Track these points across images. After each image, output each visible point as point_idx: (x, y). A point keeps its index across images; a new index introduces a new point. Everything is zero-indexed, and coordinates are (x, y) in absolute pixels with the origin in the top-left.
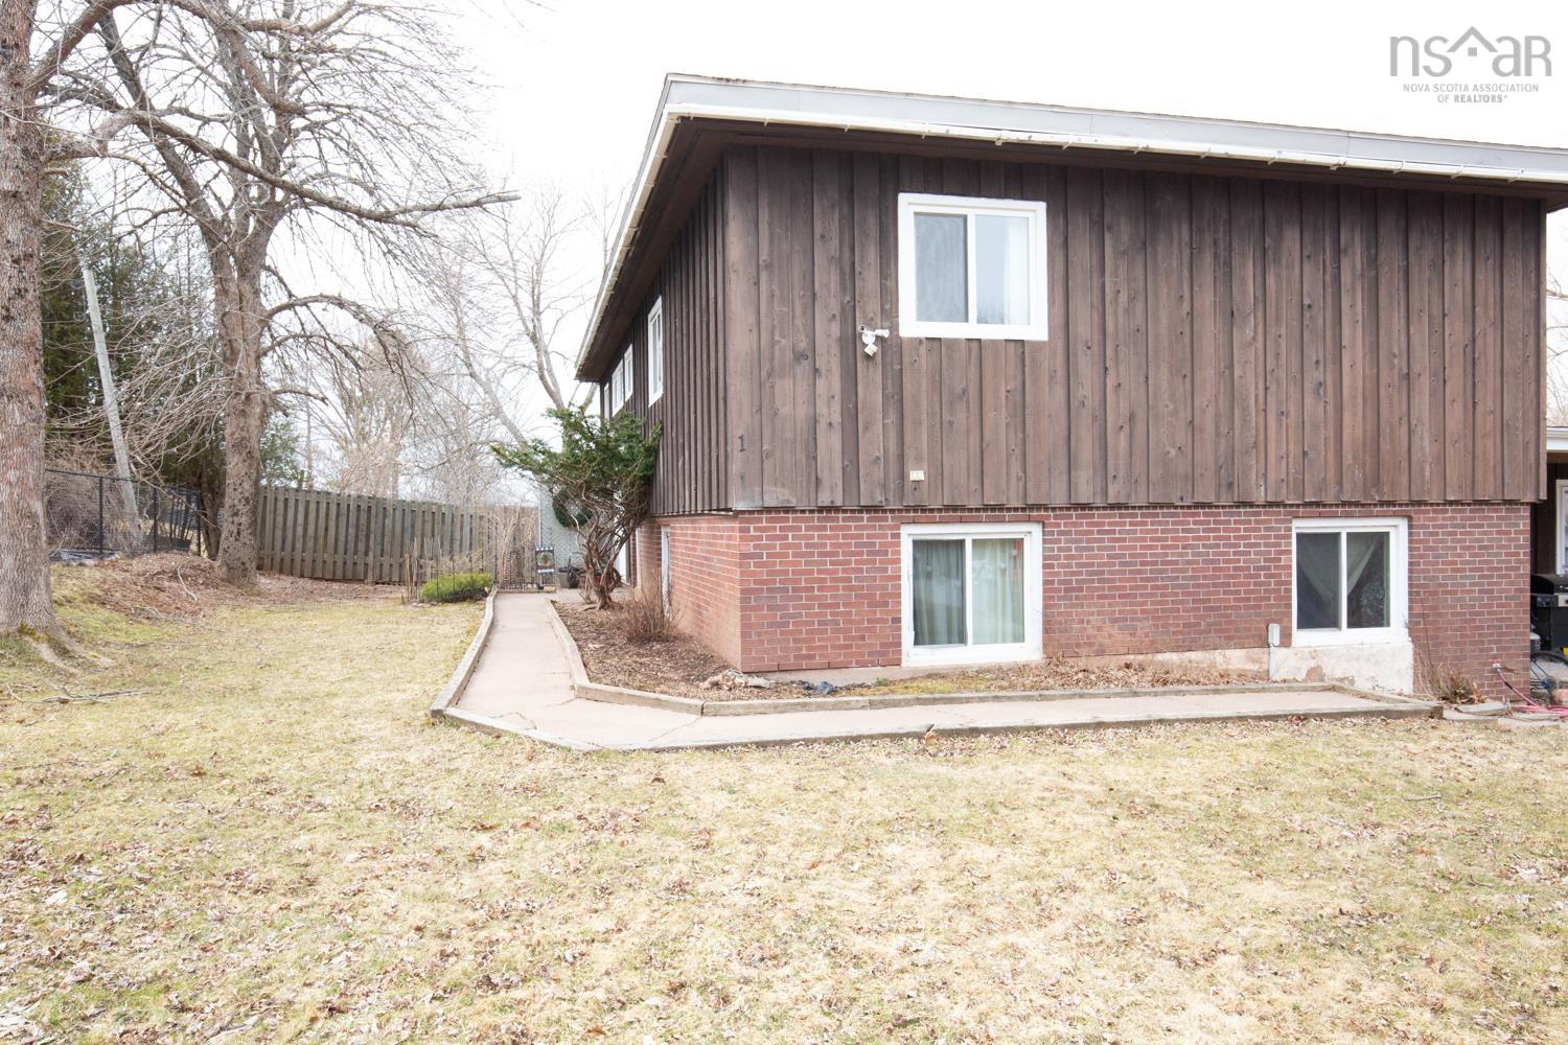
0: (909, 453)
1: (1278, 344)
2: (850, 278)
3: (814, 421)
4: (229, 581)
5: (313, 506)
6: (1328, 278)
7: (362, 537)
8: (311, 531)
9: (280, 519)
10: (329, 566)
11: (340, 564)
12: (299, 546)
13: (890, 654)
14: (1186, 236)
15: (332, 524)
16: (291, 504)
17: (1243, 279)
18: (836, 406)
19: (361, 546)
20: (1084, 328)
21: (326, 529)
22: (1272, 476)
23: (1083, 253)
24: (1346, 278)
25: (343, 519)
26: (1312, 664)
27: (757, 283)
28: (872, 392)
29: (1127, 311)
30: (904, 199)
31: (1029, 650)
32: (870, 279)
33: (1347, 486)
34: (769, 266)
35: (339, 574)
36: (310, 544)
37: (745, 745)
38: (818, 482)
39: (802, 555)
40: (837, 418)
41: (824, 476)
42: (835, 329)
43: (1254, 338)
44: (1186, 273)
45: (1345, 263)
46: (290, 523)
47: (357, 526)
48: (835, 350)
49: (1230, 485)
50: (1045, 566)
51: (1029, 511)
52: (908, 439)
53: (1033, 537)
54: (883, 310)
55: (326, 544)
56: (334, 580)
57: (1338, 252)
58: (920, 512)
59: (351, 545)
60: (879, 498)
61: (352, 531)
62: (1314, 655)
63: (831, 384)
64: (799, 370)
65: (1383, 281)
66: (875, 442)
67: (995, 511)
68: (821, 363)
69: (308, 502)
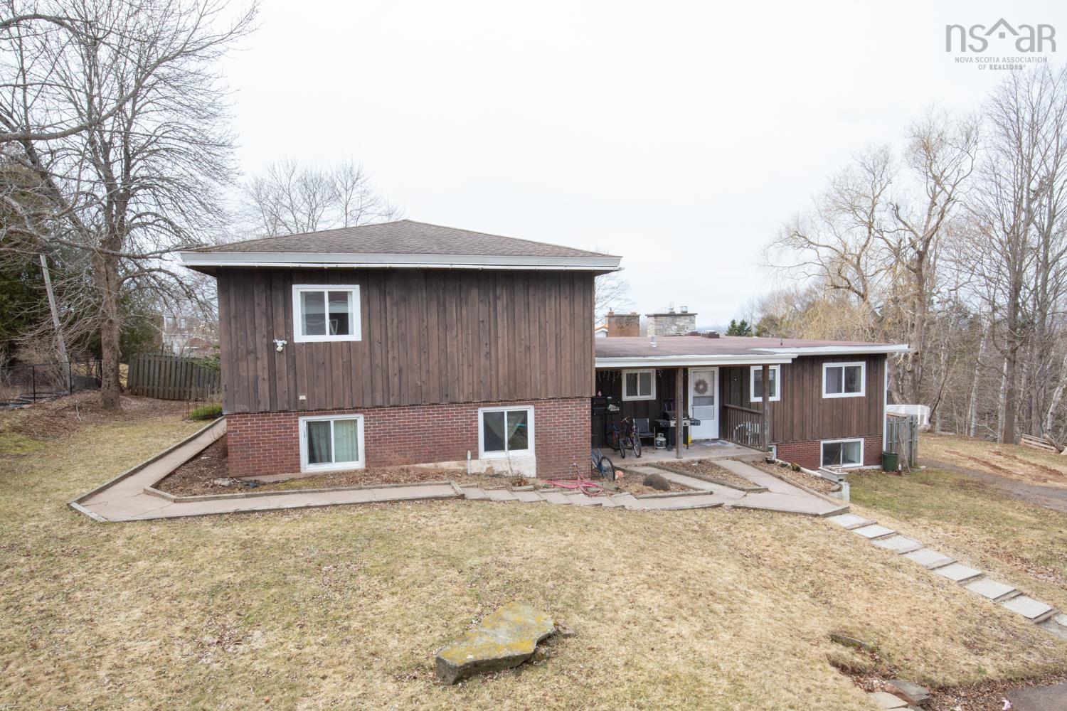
0: (299, 389)
1: (467, 338)
2: (270, 320)
3: (257, 378)
4: (105, 408)
5: (163, 363)
6: (491, 309)
7: (188, 378)
8: (162, 376)
9: (146, 370)
10: (172, 393)
11: (177, 392)
12: (156, 383)
13: (296, 467)
14: (424, 295)
15: (173, 372)
16: (152, 363)
17: (451, 312)
18: (266, 372)
19: (188, 382)
20: (377, 335)
21: (170, 375)
22: (466, 391)
23: (376, 304)
24: (499, 308)
25: (179, 370)
26: (489, 466)
27: (230, 324)
28: (282, 365)
29: (397, 327)
30: (294, 287)
31: (359, 465)
32: (281, 319)
33: (501, 394)
34: (235, 317)
35: (177, 397)
36: (162, 382)
37: (162, 519)
38: (259, 402)
39: (255, 430)
40: (266, 376)
41: (262, 399)
42: (265, 341)
43: (457, 336)
44: (425, 310)
45: (499, 303)
46: (152, 373)
47: (186, 373)
48: (265, 349)
49: (447, 395)
50: (365, 431)
51: (355, 410)
52: (298, 384)
53: (360, 419)
54: (286, 332)
55: (170, 383)
56: (174, 400)
57: (496, 298)
58: (306, 411)
59: (183, 382)
60: (286, 407)
61: (183, 375)
62: (489, 462)
63: (263, 362)
64: (249, 357)
65: (517, 310)
66: (283, 385)
67: (340, 410)
68: (259, 355)
69: (161, 362)
